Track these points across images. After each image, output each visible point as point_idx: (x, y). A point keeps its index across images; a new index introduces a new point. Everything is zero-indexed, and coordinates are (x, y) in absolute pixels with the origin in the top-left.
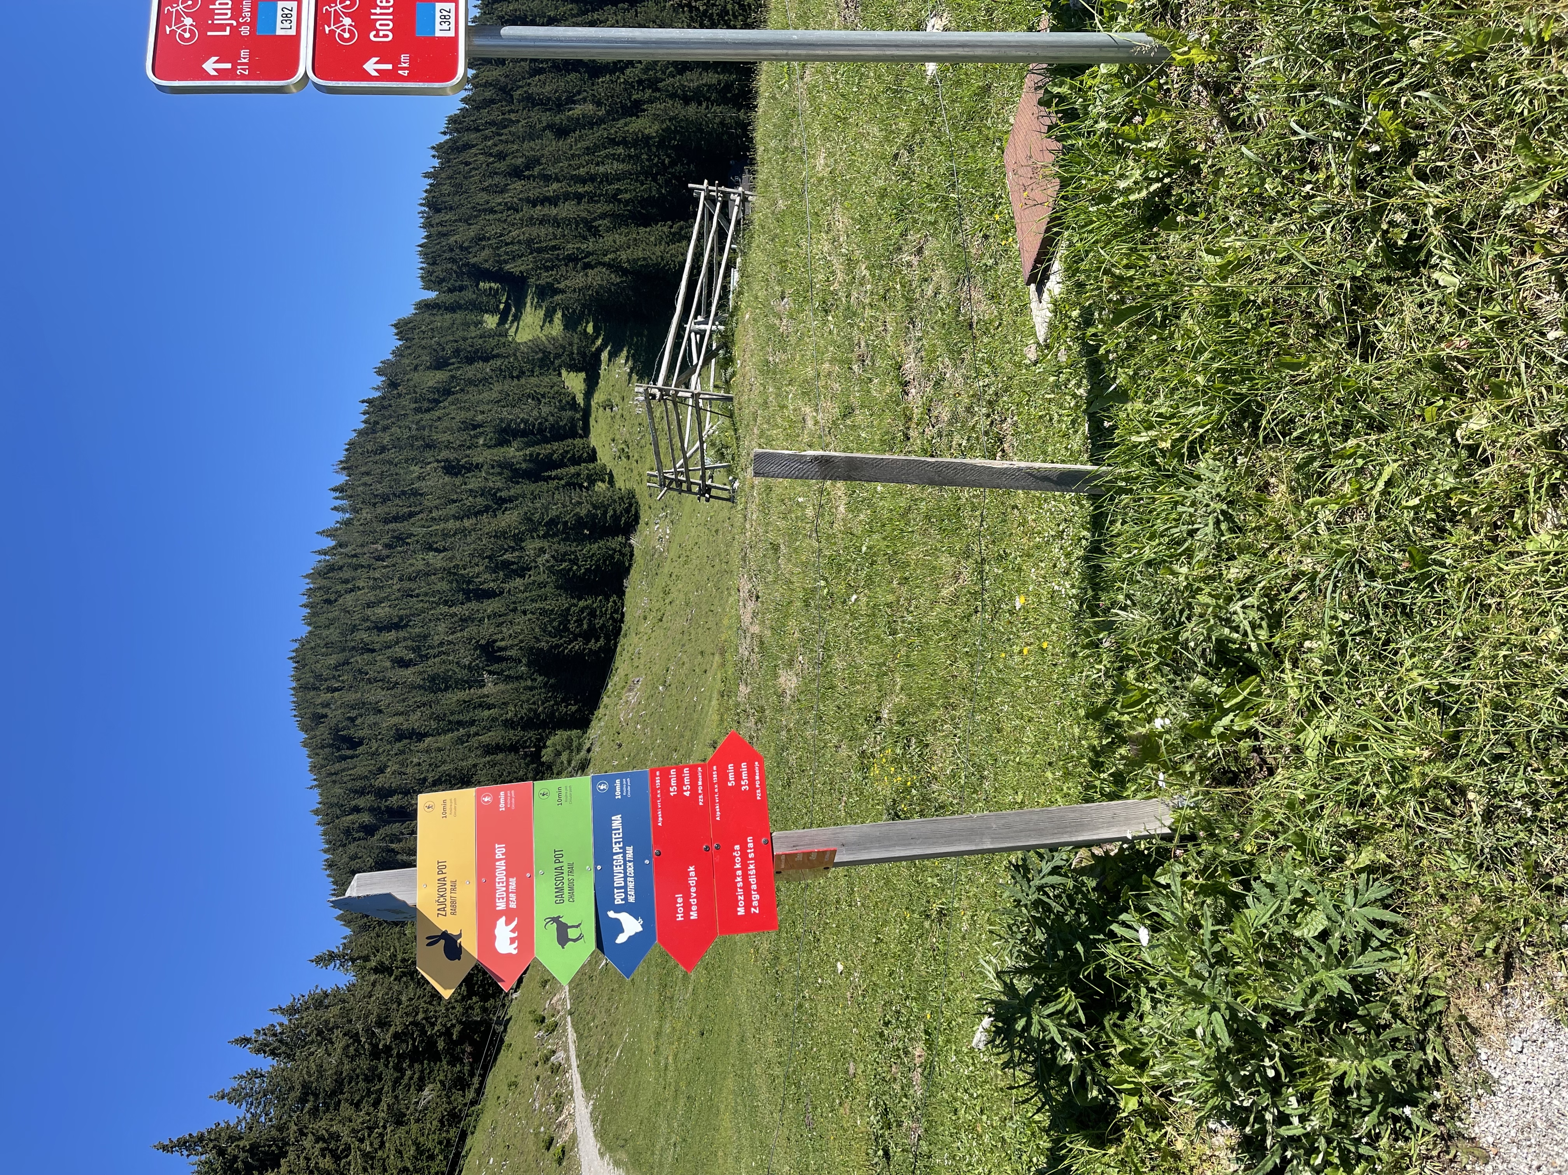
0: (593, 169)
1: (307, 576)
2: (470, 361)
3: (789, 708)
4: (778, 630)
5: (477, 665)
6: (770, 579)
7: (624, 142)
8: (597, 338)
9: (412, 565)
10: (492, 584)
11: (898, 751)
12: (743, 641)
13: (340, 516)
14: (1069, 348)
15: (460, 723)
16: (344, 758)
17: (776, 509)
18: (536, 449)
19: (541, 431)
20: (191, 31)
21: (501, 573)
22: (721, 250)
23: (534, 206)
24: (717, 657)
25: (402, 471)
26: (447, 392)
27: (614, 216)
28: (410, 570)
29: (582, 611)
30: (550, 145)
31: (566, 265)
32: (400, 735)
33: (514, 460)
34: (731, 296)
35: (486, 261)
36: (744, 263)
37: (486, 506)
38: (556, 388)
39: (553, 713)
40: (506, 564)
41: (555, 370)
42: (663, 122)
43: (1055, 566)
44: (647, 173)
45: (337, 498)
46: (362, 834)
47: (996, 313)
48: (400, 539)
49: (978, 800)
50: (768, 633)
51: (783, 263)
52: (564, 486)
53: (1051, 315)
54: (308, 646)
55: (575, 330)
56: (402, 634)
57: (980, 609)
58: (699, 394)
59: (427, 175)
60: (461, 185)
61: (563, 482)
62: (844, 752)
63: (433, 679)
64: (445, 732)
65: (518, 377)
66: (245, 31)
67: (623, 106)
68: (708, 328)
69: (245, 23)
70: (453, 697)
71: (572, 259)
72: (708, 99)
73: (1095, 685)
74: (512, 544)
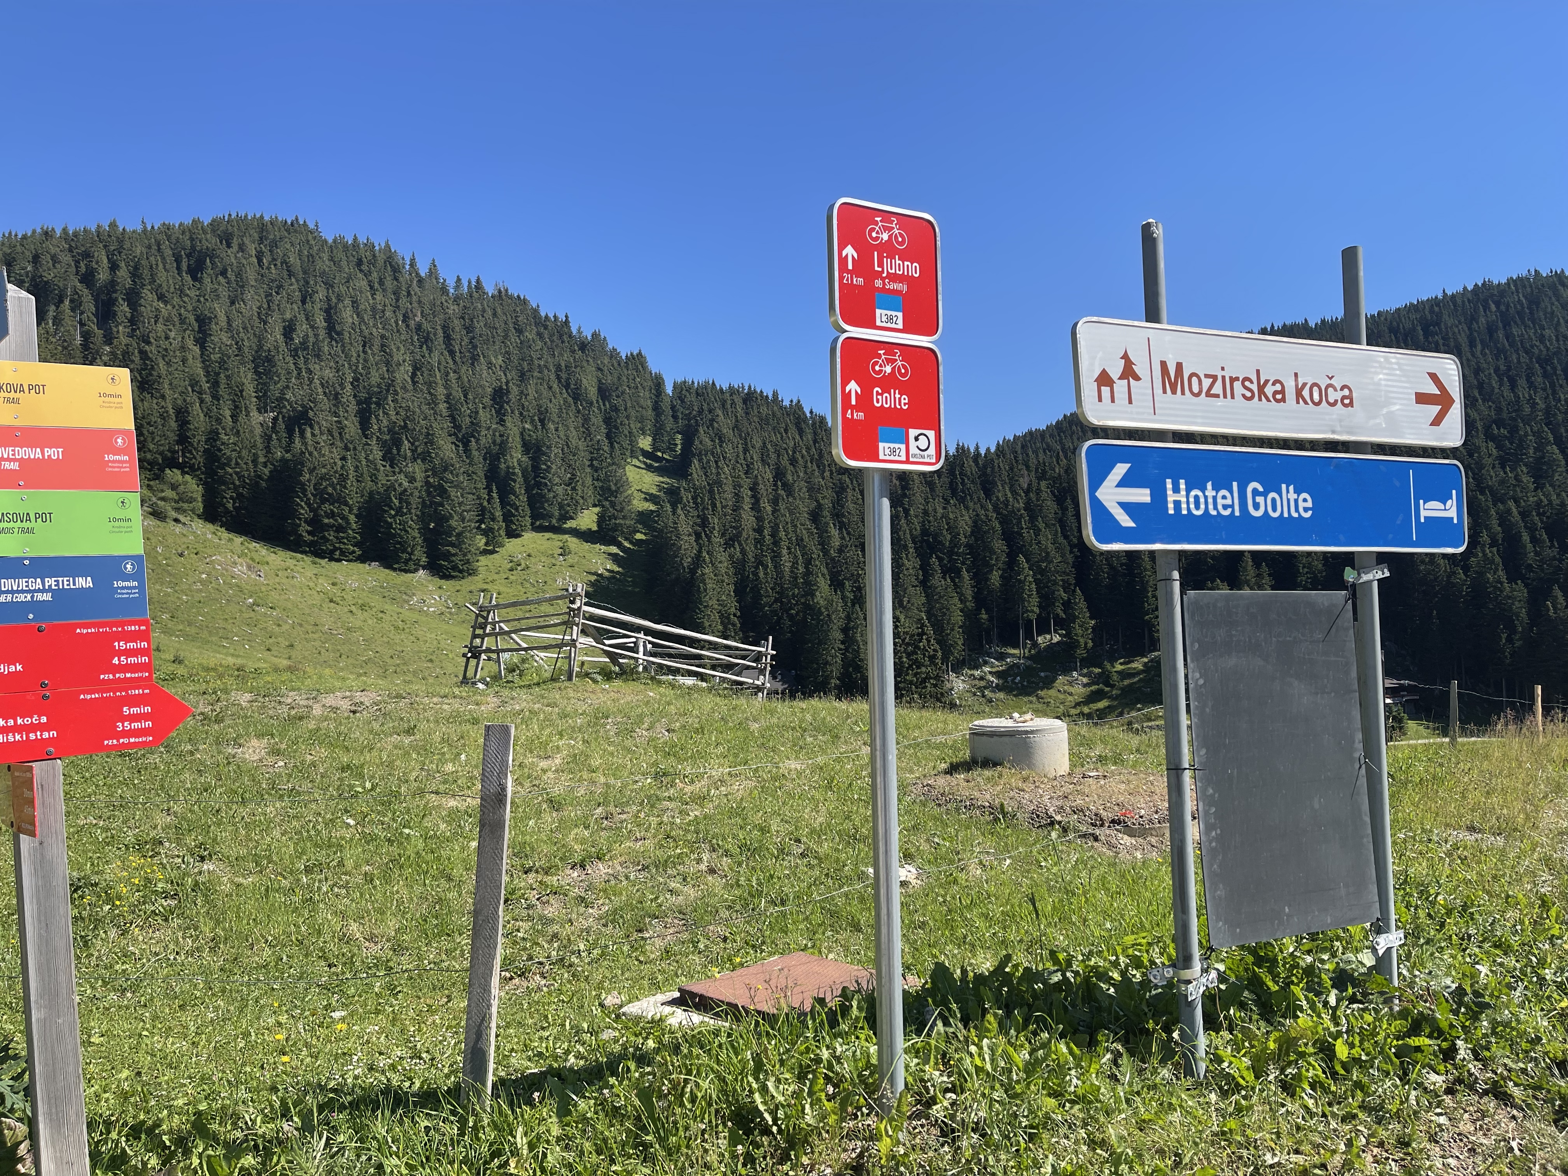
0: (784, 544)
1: (387, 245)
2: (607, 421)
3: (219, 752)
4: (316, 737)
5: (285, 407)
6: (376, 726)
7: (808, 573)
8: (631, 543)
9: (398, 349)
10: (376, 427)
11: (160, 885)
12: (304, 696)
13: (451, 283)
14: (616, 1041)
15: (215, 384)
16: (178, 261)
17: (452, 731)
18: (520, 479)
19: (538, 485)
20: (877, 238)
21: (388, 437)
22: (713, 668)
23: (751, 489)
24: (285, 663)
25: (497, 347)
26: (577, 396)
27: (744, 561)
28: (393, 347)
29: (344, 518)
30: (804, 507)
31: (698, 516)
32: (203, 322)
33: (508, 457)
34: (671, 677)
35: (701, 442)
36: (700, 690)
37: (460, 426)
38: (581, 501)
39: (224, 483)
40: (398, 443)
41: (599, 501)
42: (826, 608)
43: (381, 1054)
44: (781, 593)
45: (469, 282)
46: (83, 269)
47: (652, 956)
48: (426, 340)
49: (93, 988)
50: (312, 725)
51: (700, 730)
52: (481, 504)
53: (649, 1017)
54: (310, 238)
55: (638, 522)
56: (322, 333)
57: (333, 969)
58: (575, 647)
59: (775, 394)
60: (768, 424)
61: (485, 503)
62: (162, 820)
63: (269, 360)
64: (206, 369)
65: (591, 466)
66: (878, 283)
67: (839, 573)
68: (641, 655)
69: (884, 284)
70: (247, 379)
71: (704, 522)
72: (846, 650)
73: (236, 1117)
74: (419, 450)
